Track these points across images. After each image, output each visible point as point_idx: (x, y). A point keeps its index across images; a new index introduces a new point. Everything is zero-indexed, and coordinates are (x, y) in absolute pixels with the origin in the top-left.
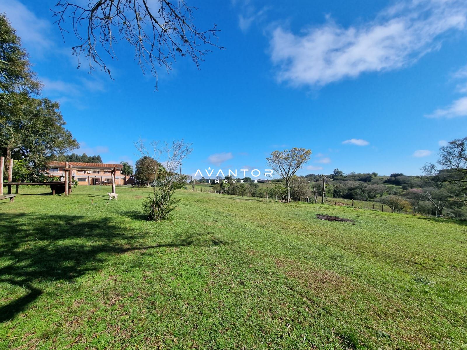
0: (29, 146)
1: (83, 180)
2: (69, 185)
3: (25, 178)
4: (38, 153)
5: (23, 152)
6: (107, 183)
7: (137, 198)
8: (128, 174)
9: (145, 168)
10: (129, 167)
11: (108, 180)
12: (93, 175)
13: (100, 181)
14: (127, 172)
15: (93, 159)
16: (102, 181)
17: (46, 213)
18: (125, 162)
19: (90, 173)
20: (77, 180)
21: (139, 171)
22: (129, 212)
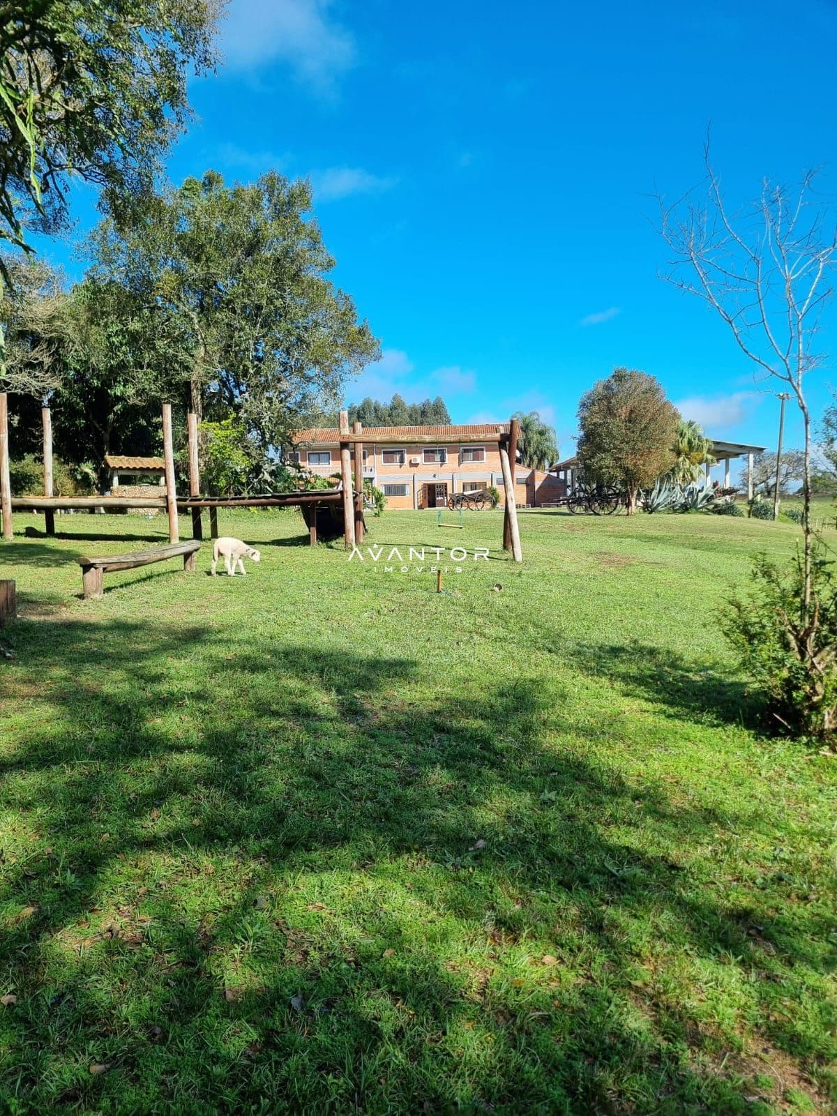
0: (241, 367)
1: (396, 490)
2: (356, 504)
3: (243, 484)
4: (267, 395)
5: (231, 392)
6: (472, 499)
7: (609, 562)
8: (540, 461)
9: (617, 425)
10: (541, 433)
11: (474, 486)
12: (428, 472)
13: (449, 491)
14: (535, 453)
15: (423, 413)
16: (456, 492)
17: (273, 629)
18: (526, 414)
19: (416, 465)
20: (382, 490)
21: (591, 440)
22: (615, 651)
